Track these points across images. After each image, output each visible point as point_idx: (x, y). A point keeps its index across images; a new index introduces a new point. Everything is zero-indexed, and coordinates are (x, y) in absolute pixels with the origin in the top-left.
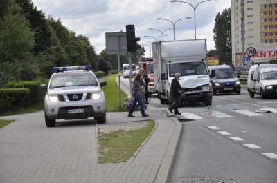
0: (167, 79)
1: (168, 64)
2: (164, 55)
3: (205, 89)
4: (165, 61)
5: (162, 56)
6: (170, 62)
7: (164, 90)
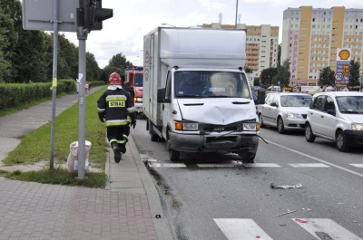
0: (169, 101)
1: (173, 70)
2: (165, 53)
3: (247, 130)
4: (167, 66)
5: (162, 56)
6: (176, 67)
7: (160, 121)
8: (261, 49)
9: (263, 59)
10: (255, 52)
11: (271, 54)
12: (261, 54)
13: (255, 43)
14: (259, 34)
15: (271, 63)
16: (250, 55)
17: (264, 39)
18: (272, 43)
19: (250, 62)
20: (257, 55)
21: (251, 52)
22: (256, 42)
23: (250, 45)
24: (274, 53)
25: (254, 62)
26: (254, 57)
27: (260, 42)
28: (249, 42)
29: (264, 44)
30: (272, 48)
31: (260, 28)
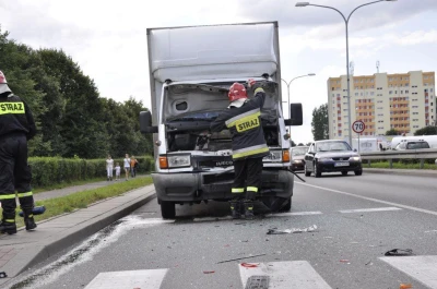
1: (164, 86)
4: (161, 83)
6: (168, 81)
8: (411, 104)
9: (415, 117)
10: (403, 109)
11: (427, 108)
12: (412, 110)
13: (401, 96)
14: (407, 85)
15: (427, 122)
16: (395, 112)
17: (415, 90)
18: (426, 95)
19: (398, 122)
20: (406, 112)
21: (397, 108)
22: (404, 95)
23: (395, 99)
24: (431, 107)
25: (403, 122)
26: (403, 115)
27: (409, 95)
28: (393, 95)
29: (414, 97)
30: (427, 101)
31: (407, 76)
